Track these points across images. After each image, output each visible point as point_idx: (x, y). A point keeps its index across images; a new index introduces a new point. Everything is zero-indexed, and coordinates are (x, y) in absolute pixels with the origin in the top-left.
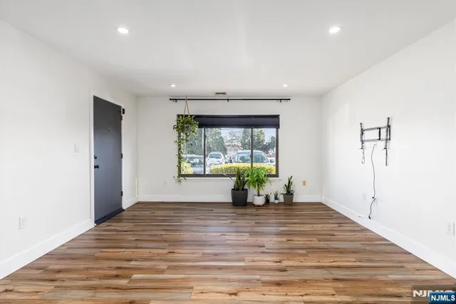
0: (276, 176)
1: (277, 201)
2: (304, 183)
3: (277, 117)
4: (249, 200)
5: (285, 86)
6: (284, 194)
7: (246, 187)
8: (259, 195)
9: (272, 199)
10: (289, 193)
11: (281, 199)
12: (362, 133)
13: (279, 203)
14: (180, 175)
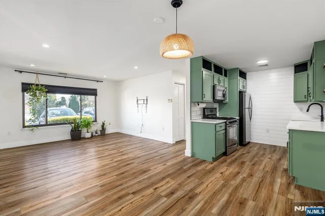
0: (96, 121)
1: (97, 135)
2: (110, 124)
3: (96, 90)
4: (82, 136)
6: (101, 131)
7: (80, 129)
8: (88, 132)
9: (94, 134)
10: (103, 129)
11: (99, 133)
12: (137, 101)
13: (98, 136)
14: (24, 127)
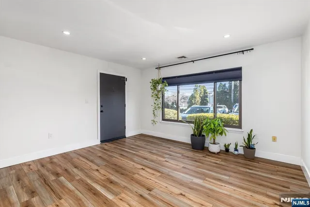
0: (239, 127)
1: (236, 152)
2: (274, 139)
3: (240, 69)
5: (227, 36)
6: (244, 147)
8: (214, 143)
10: (249, 147)
11: (241, 151)
